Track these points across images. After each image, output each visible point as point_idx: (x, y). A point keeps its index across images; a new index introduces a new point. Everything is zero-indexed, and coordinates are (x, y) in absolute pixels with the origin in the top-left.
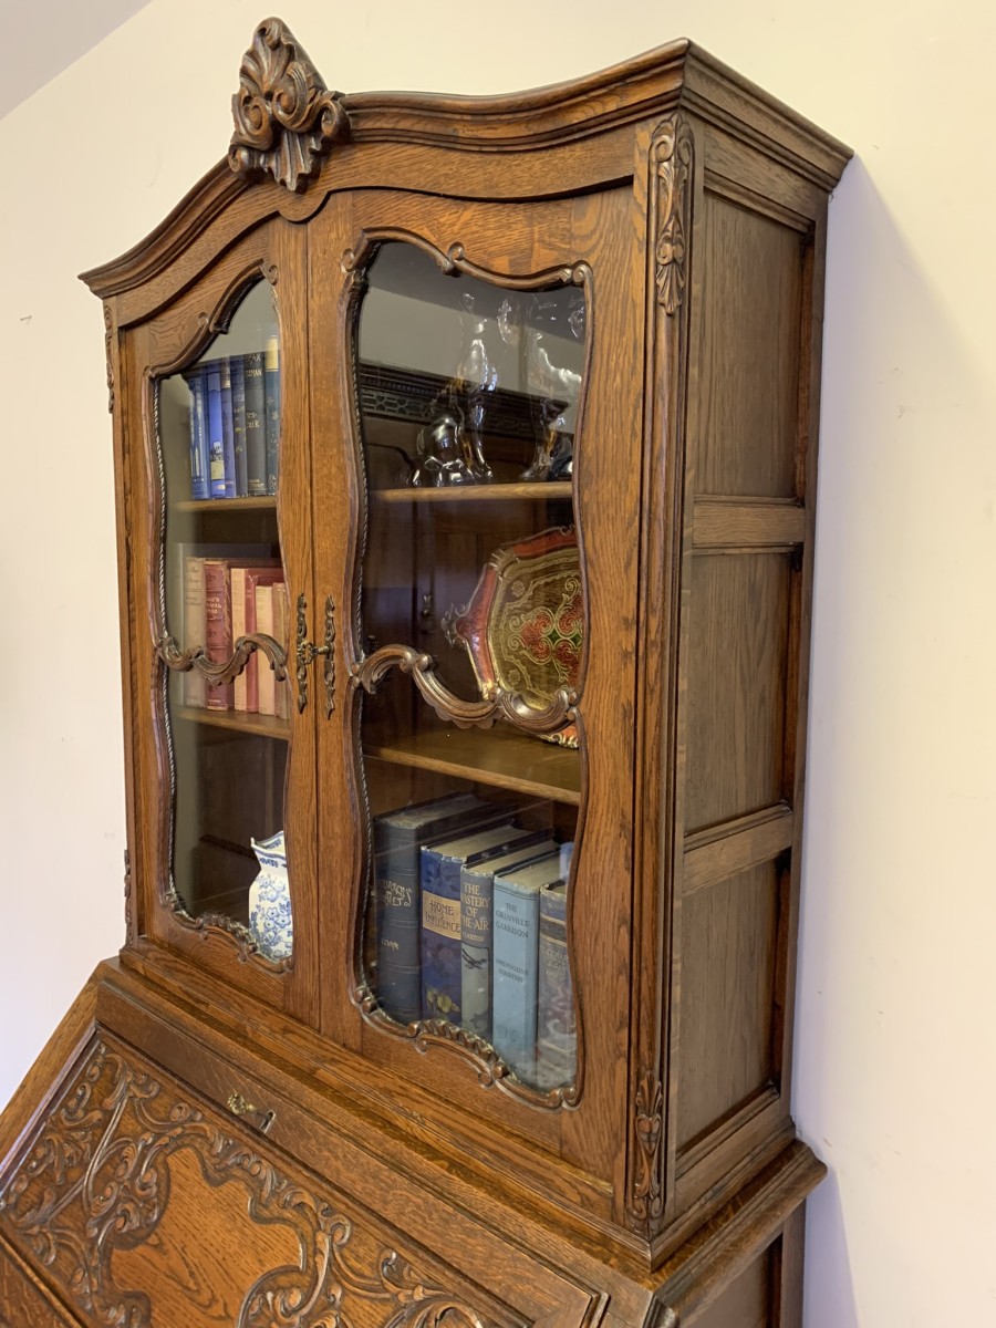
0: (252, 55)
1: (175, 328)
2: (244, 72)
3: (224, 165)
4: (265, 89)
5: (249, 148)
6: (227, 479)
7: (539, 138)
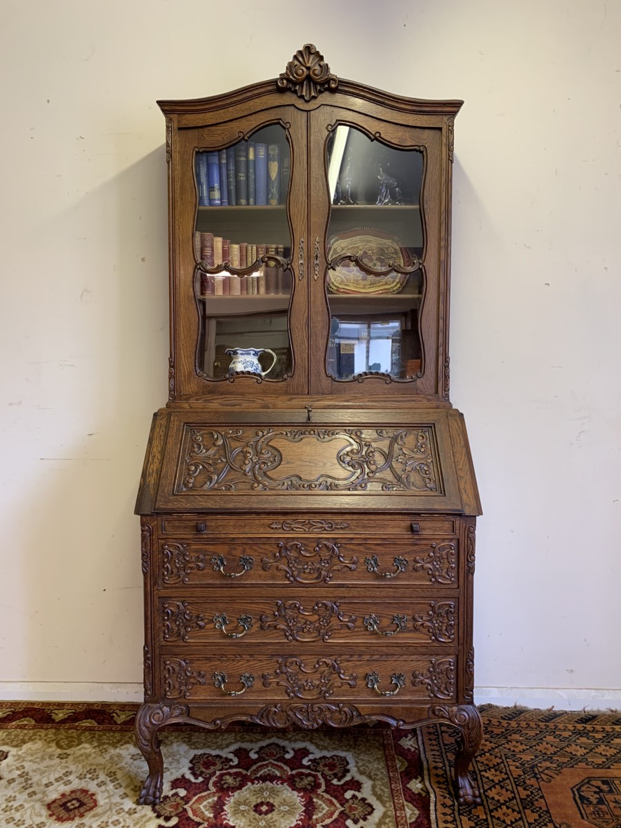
0: (300, 52)
1: (220, 134)
2: (295, 57)
3: (274, 82)
4: (308, 65)
5: (289, 80)
6: (221, 199)
7: (414, 111)
